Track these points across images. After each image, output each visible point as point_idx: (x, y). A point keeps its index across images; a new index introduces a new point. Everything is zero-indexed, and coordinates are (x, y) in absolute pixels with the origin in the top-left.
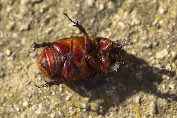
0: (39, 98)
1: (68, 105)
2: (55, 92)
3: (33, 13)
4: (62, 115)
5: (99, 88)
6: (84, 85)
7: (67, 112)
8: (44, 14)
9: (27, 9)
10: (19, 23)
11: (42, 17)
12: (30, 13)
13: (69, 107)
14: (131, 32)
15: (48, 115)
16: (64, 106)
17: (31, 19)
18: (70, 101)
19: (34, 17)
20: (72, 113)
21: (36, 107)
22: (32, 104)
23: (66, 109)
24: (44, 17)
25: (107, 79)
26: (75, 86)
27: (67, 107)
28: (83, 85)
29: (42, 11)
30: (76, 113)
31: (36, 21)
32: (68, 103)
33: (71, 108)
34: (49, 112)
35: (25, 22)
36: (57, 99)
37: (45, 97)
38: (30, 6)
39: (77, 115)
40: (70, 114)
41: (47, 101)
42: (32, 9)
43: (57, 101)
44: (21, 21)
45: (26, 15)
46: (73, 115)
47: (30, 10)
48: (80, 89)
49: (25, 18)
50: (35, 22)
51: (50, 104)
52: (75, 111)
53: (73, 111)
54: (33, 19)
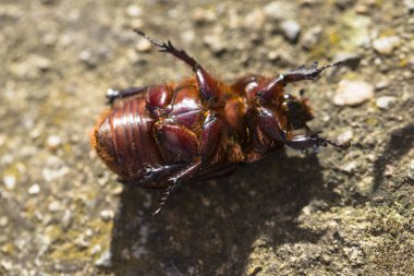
0: (79, 158)
1: (92, 224)
2: (107, 184)
3: (258, 43)
4: (66, 224)
5: (162, 265)
6: (154, 231)
7: (76, 230)
8: (268, 66)
9: (258, 25)
10: (218, 29)
11: (258, 65)
12: (254, 36)
13: (90, 227)
14: (327, 258)
15: (51, 198)
16: (87, 218)
17: (241, 45)
18: (103, 223)
19: (249, 50)
20: (80, 240)
21: (57, 166)
22: (60, 152)
23: (83, 226)
24: (261, 69)
25: (191, 271)
26: (141, 213)
27: (89, 224)
28: (151, 228)
29: (272, 55)
30: (83, 249)
31: (244, 58)
32: (98, 221)
33: (89, 232)
34: (60, 195)
35: (229, 38)
36: (93, 194)
37: (87, 169)
38: (269, 27)
39: (82, 254)
40: (76, 238)
41: (81, 177)
42: (266, 35)
43: (90, 197)
44: (227, 29)
45: (244, 31)
46: (76, 245)
47: (261, 32)
48: (138, 228)
49: (236, 35)
50: (239, 57)
51: (76, 188)
52: (85, 244)
53: (85, 240)
54: (245, 49)
